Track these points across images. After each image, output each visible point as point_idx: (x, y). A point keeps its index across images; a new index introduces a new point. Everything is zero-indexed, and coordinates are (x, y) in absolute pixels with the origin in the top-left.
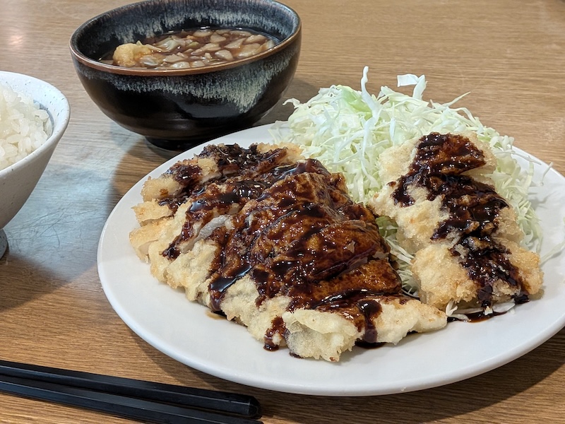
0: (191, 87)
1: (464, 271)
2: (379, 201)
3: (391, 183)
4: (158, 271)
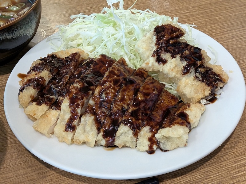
0: (7, 35)
1: (204, 84)
2: (151, 65)
3: (153, 56)
4: (68, 140)
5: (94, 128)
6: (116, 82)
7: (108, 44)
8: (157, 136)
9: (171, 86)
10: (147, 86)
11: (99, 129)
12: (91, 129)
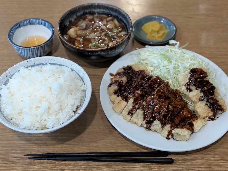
1: (210, 109)
2: (182, 90)
3: (185, 85)
4: (128, 119)
5: (142, 117)
6: (160, 96)
7: (162, 70)
8: (173, 131)
9: (192, 104)
10: (176, 103)
11: (144, 118)
12: (141, 117)
